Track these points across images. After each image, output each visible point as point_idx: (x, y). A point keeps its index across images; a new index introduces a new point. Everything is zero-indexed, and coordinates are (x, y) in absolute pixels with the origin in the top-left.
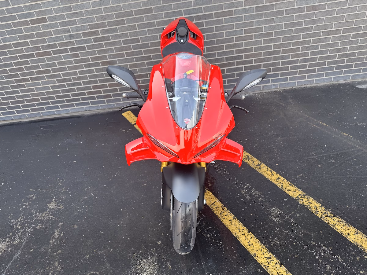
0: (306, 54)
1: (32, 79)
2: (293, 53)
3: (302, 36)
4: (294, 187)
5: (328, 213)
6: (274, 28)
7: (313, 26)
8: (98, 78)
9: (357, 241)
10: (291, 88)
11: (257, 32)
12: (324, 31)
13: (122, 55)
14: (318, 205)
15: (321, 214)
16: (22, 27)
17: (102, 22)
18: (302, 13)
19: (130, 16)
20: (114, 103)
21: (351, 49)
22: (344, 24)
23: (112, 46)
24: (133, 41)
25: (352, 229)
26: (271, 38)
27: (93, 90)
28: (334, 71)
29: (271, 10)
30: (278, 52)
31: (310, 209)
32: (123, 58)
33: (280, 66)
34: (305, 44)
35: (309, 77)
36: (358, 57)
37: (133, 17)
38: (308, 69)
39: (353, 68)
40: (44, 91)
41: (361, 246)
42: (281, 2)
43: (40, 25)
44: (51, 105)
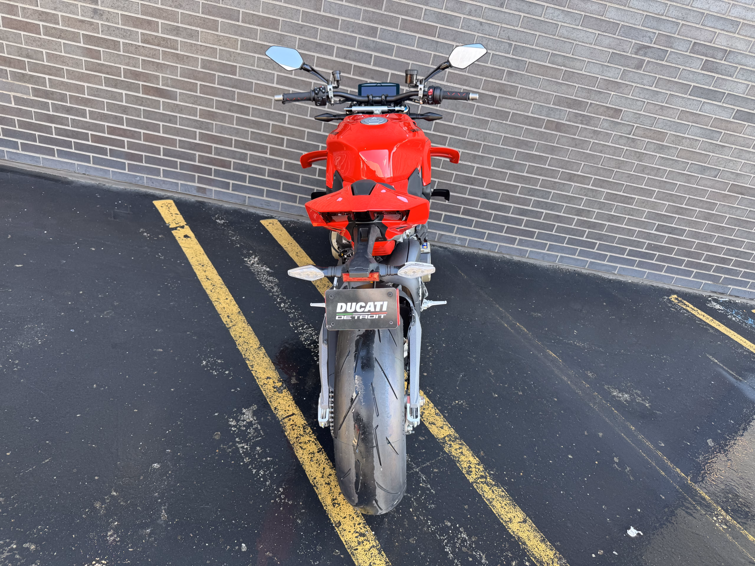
0: (526, 202)
2: (506, 193)
3: (527, 167)
4: (442, 420)
5: (486, 478)
6: (485, 136)
7: (550, 156)
8: (127, 114)
9: (520, 534)
10: (487, 253)
11: (456, 136)
12: (564, 170)
13: (192, 87)
14: (474, 460)
15: (475, 477)
17: (170, 9)
19: (231, 20)
20: (143, 175)
21: (599, 216)
22: (597, 171)
23: (177, 63)
24: (223, 68)
25: (518, 513)
26: (477, 153)
27: (106, 135)
28: (564, 245)
29: (489, 105)
30: (481, 183)
31: (458, 465)
32: (192, 93)
33: (478, 209)
34: (529, 183)
35: (521, 242)
36: (607, 233)
37: (237, 23)
38: (522, 227)
39: (594, 251)
41: (524, 543)
42: (508, 97)
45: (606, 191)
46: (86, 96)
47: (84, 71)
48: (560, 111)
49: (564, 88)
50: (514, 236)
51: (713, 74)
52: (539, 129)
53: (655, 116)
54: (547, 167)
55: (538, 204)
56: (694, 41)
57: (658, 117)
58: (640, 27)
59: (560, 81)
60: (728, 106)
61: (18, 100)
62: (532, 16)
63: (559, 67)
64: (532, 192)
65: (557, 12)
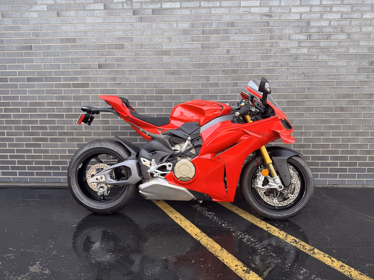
1: (52, 140)
2: (323, 149)
3: (331, 133)
4: (367, 277)
6: (304, 122)
7: (342, 125)
10: (322, 186)
12: (352, 131)
16: (63, 89)
17: (141, 95)
18: (330, 112)
19: (169, 94)
22: (371, 128)
26: (302, 131)
28: (366, 173)
30: (309, 146)
33: (310, 161)
35: (341, 176)
37: (172, 95)
38: (338, 167)
40: (59, 154)
43: (81, 89)
44: (61, 171)
47: (101, 131)
48: (340, 101)
49: (339, 89)
50: (335, 173)
52: (332, 112)
54: (342, 131)
55: (343, 152)
58: (368, 53)
59: (336, 87)
61: (70, 151)
62: (312, 61)
63: (333, 80)
64: (338, 146)
65: (324, 56)
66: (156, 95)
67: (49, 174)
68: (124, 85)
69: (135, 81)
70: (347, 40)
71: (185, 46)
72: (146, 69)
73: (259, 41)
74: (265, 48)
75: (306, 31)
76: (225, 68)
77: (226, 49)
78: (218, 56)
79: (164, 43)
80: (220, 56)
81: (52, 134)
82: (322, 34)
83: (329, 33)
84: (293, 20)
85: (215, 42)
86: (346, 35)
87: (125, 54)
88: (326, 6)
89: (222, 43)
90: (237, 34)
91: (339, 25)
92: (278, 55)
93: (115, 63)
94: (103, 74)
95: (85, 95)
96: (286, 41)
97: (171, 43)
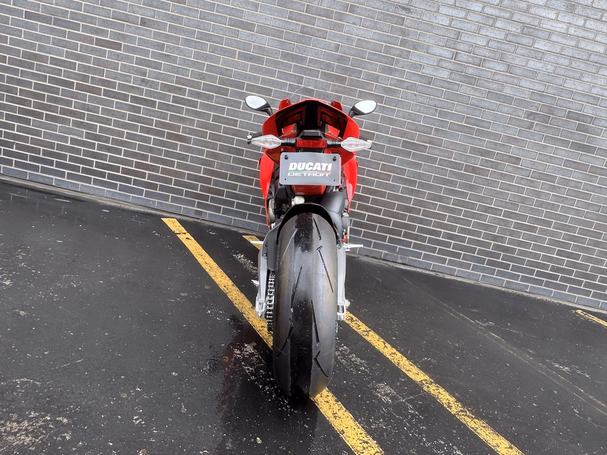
0: (453, 228)
1: (49, 117)
2: (437, 220)
3: (452, 200)
4: (417, 369)
5: (466, 412)
6: (420, 176)
8: (152, 153)
11: (398, 174)
12: (481, 204)
13: (204, 135)
14: (452, 399)
16: (80, 43)
17: (196, 80)
19: (238, 89)
20: (155, 200)
21: (511, 242)
22: (506, 205)
23: (194, 117)
24: (227, 122)
25: (503, 441)
26: (413, 188)
27: (133, 168)
29: (422, 152)
31: (438, 400)
33: (416, 233)
34: (455, 213)
35: (451, 262)
36: (518, 256)
38: (451, 249)
40: (56, 142)
42: (436, 147)
43: (107, 49)
44: (54, 168)
45: (514, 221)
46: (125, 139)
47: (126, 121)
48: (475, 158)
49: (477, 141)
50: (444, 257)
51: (586, 134)
52: (460, 171)
53: (546, 163)
54: (467, 200)
55: (462, 230)
56: (568, 110)
57: (548, 164)
58: (528, 100)
59: (474, 136)
60: (600, 157)
61: (73, 141)
62: (451, 91)
63: (473, 126)
64: (457, 220)
65: (469, 89)
66: (219, 85)
67: (36, 168)
68: (174, 60)
69: (193, 57)
70: (505, 73)
71: (278, 23)
72: (212, 43)
73: (384, 44)
74: (390, 56)
75: (452, 46)
76: (328, 70)
77: (335, 42)
78: (322, 50)
79: (247, 10)
80: (324, 50)
81: (49, 108)
82: (473, 57)
83: (483, 58)
84: (438, 25)
85: (322, 29)
86: (505, 65)
87: (185, 11)
88: (488, 16)
89: (331, 33)
90: (355, 25)
91: (499, 48)
92: (407, 70)
93: (167, 22)
94: (146, 34)
95: (113, 60)
96: (422, 53)
97: (257, 13)
